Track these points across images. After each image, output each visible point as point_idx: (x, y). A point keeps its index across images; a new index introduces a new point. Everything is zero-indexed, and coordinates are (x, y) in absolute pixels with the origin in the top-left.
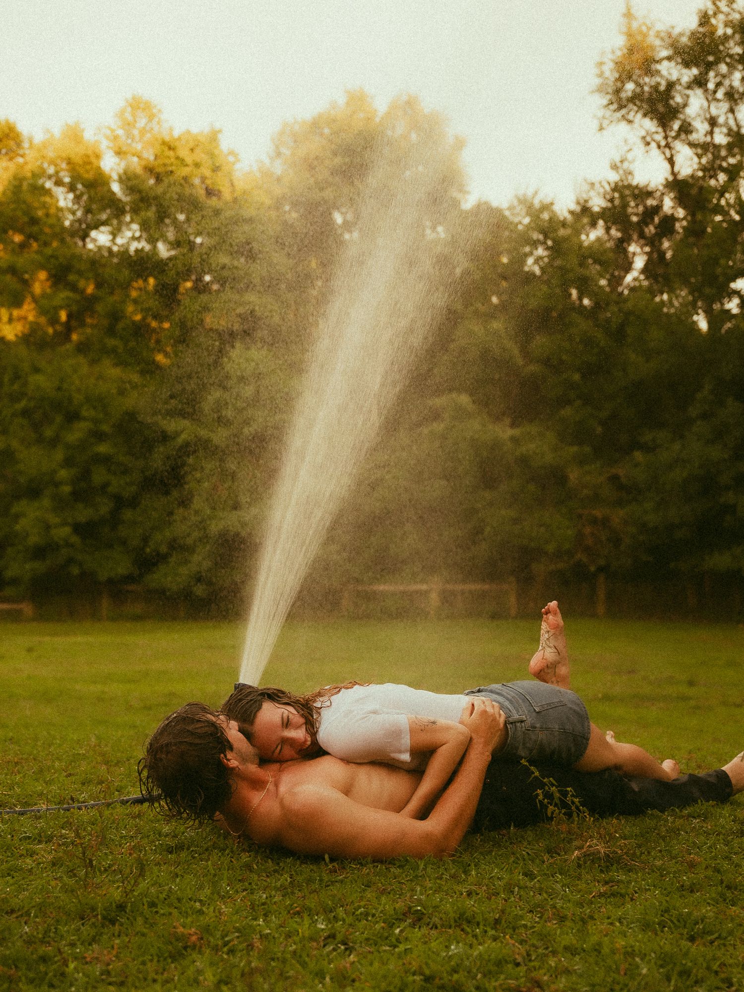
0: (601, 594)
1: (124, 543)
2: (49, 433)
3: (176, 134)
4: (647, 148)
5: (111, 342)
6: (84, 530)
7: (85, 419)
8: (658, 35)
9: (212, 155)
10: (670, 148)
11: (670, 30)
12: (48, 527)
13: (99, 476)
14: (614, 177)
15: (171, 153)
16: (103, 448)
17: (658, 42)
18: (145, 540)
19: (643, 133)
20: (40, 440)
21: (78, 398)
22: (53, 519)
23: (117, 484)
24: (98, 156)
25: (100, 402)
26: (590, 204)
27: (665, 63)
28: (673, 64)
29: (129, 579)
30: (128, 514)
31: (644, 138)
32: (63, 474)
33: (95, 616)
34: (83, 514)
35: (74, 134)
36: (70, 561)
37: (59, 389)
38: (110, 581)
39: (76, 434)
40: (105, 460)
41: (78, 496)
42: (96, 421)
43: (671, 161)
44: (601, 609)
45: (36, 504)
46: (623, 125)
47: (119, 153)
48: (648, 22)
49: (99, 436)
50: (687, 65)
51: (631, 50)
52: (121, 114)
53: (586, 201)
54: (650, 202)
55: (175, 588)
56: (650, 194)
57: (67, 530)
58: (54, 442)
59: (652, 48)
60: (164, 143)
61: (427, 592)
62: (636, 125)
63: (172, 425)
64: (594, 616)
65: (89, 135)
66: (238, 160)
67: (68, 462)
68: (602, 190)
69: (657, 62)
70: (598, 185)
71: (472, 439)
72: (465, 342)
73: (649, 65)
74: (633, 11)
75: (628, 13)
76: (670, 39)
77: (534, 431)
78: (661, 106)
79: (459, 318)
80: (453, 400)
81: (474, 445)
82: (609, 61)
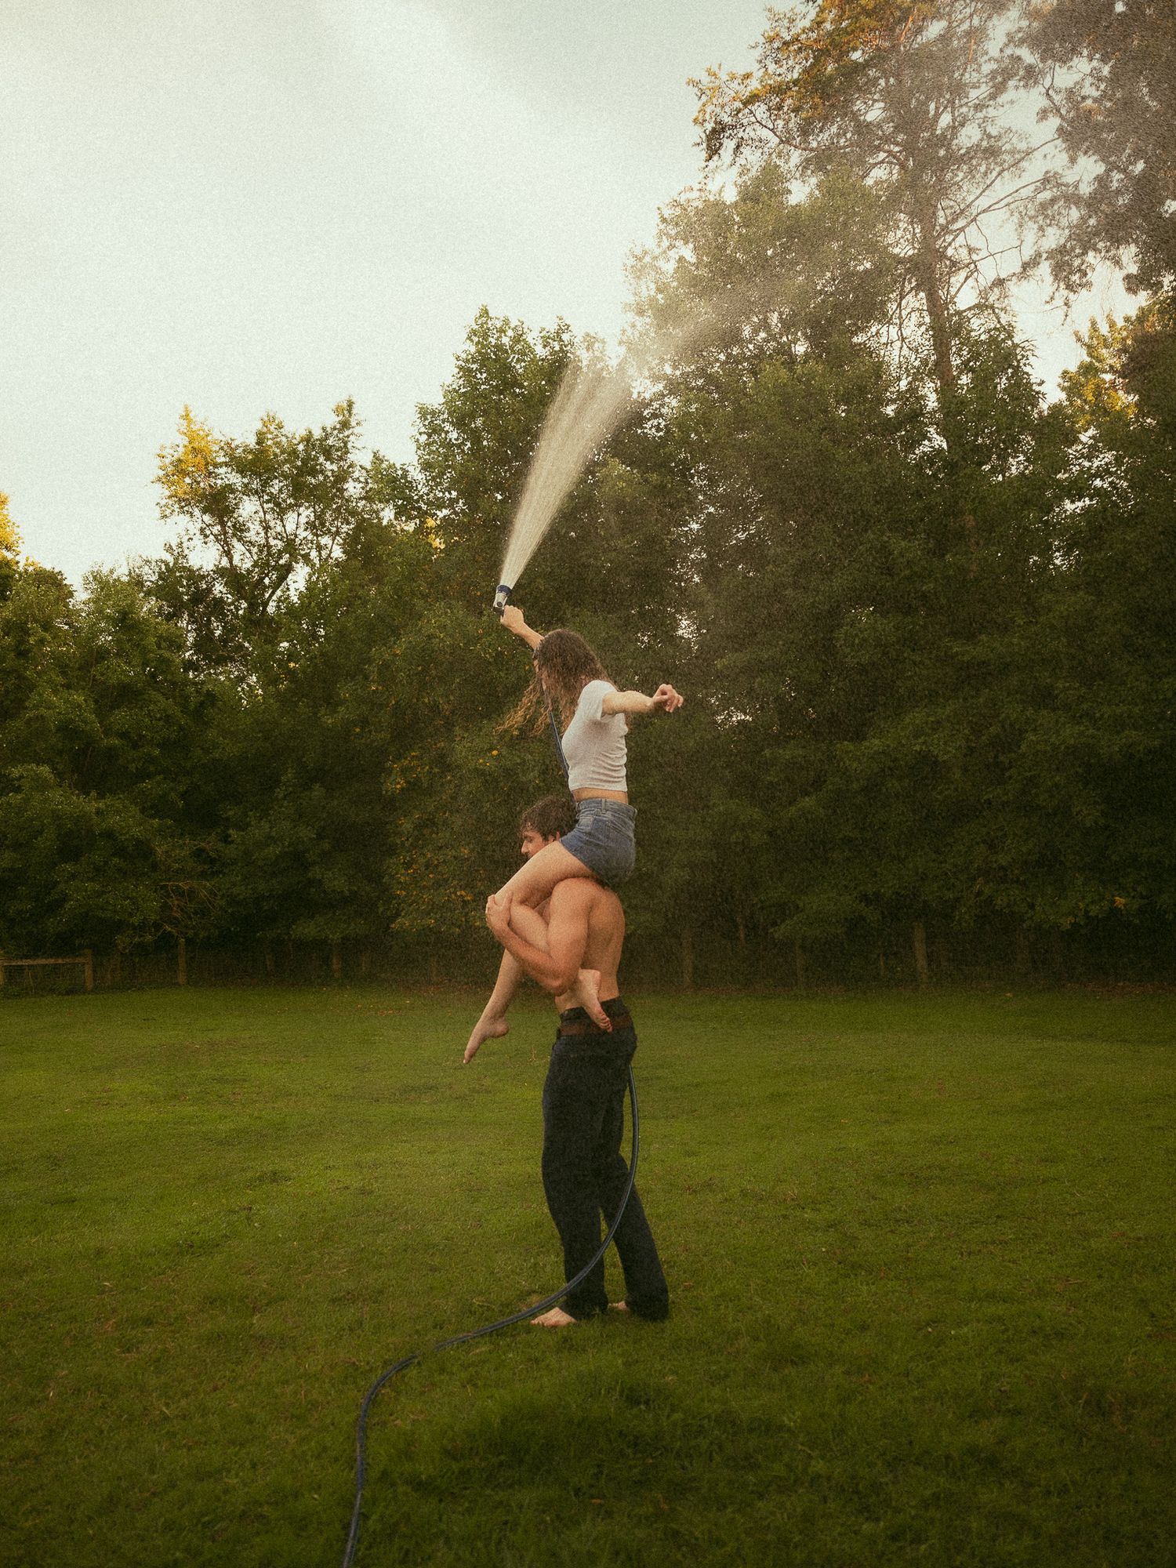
4: (206, 540)
8: (217, 442)
10: (227, 542)
11: (229, 442)
14: (169, 558)
17: (216, 448)
19: (203, 526)
26: (143, 578)
27: (224, 468)
28: (229, 469)
31: (202, 530)
43: (228, 555)
46: (184, 517)
48: (207, 429)
51: (193, 450)
53: (139, 576)
54: (203, 585)
56: (202, 577)
59: (211, 452)
62: (195, 518)
64: (176, 985)
68: (157, 569)
69: (216, 466)
70: (154, 564)
71: (53, 811)
72: (43, 711)
73: (209, 467)
74: (192, 415)
75: (186, 417)
76: (229, 448)
77: (118, 805)
78: (218, 504)
79: (32, 687)
80: (32, 770)
81: (56, 817)
82: (169, 456)
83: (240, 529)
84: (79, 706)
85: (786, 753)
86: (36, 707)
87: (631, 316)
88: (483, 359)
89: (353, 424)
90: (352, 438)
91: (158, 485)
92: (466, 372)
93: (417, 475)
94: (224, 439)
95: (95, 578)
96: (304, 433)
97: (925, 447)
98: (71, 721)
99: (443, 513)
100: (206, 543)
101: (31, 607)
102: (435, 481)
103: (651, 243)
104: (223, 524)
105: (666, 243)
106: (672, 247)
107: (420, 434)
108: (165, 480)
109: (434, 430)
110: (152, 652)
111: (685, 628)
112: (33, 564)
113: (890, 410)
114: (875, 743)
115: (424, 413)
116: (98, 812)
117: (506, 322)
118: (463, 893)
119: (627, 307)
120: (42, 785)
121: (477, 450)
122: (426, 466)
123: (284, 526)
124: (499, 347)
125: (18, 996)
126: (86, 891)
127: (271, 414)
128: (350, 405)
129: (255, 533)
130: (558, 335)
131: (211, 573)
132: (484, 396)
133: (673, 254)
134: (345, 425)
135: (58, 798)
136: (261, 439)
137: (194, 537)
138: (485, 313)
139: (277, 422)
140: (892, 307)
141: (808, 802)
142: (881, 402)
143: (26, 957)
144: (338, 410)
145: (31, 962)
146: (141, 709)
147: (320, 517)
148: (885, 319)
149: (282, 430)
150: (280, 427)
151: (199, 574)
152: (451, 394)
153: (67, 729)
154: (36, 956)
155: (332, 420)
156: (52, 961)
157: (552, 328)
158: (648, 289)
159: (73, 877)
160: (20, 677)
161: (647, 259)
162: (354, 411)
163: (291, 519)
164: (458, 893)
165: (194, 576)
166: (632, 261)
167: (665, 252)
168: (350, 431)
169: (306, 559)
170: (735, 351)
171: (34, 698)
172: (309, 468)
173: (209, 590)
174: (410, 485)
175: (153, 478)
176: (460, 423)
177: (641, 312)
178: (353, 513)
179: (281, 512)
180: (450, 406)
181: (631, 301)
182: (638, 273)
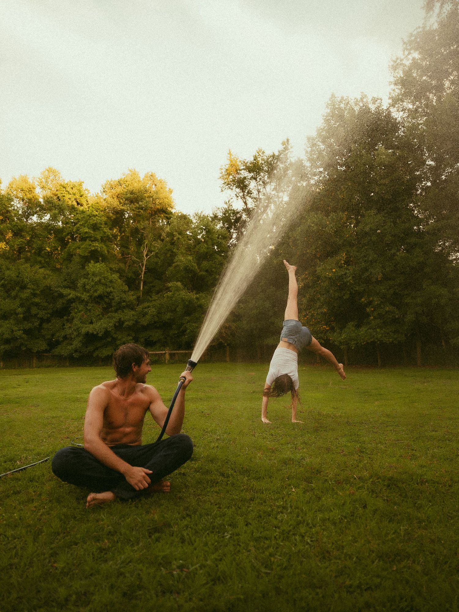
0: (228, 353)
1: (43, 336)
2: (13, 293)
3: (66, 182)
4: (238, 198)
5: (39, 259)
6: (27, 332)
7: (29, 288)
8: (240, 161)
9: (79, 191)
10: (245, 199)
11: (244, 161)
12: (13, 331)
13: (34, 311)
14: (226, 206)
15: (64, 189)
16: (37, 300)
17: (240, 164)
18: (53, 335)
19: (236, 193)
20: (9, 296)
21: (27, 280)
22: (15, 328)
23: (42, 314)
24: (34, 188)
25: (36, 282)
26: (218, 215)
27: (243, 171)
28: (245, 171)
29: (46, 351)
30: (45, 326)
31: (236, 195)
32: (20, 310)
33: (30, 366)
34: (27, 325)
35: (24, 180)
36: (22, 344)
37: (18, 277)
38: (38, 352)
39: (25, 294)
40: (37, 305)
41: (25, 319)
42: (33, 289)
43: (246, 203)
44: (228, 359)
45: (7, 322)
46: (229, 191)
47: (43, 188)
48: (237, 157)
49: (35, 295)
50: (250, 172)
51: (232, 166)
52: (43, 173)
53: (216, 214)
54: (238, 215)
55: (66, 354)
56: (238, 213)
57: (21, 332)
58: (15, 298)
59: (238, 165)
60: (61, 185)
61: (165, 353)
62: (233, 190)
63: (65, 291)
64: (226, 361)
65: (30, 180)
66: (89, 193)
67: (22, 305)
68: (222, 211)
69: (240, 170)
70: (220, 209)
71: (182, 298)
72: (179, 263)
73: (237, 171)
74: (231, 153)
75: (230, 153)
76: (245, 164)
77: (204, 295)
78: (241, 184)
79: (176, 255)
80: (175, 284)
81: (183, 300)
82: (224, 169)
83: (249, 193)
84: (190, 261)
86: (176, 262)
87: (393, 87)
88: (333, 115)
89: (289, 148)
90: (289, 153)
91: (220, 179)
92: (327, 121)
93: (306, 163)
94: (242, 160)
95: (196, 215)
96: (272, 154)
98: (188, 266)
100: (237, 199)
101: (175, 227)
102: (313, 165)
103: (400, 54)
104: (243, 192)
105: (406, 53)
106: (409, 54)
107: (308, 148)
108: (222, 177)
109: (314, 145)
110: (215, 240)
112: (181, 213)
115: (309, 139)
116: (197, 298)
117: (342, 98)
118: (325, 327)
119: (390, 83)
120: (178, 289)
123: (266, 190)
124: (340, 109)
125: (172, 363)
126: (193, 327)
127: (260, 148)
128: (288, 140)
129: (255, 194)
130: (362, 99)
131: (241, 211)
133: (410, 57)
134: (286, 149)
135: (184, 294)
136: (255, 158)
137: (233, 198)
138: (333, 96)
139: (262, 151)
143: (176, 350)
144: (283, 143)
145: (178, 352)
146: (212, 261)
149: (264, 154)
150: (263, 153)
151: (237, 212)
152: (319, 131)
153: (187, 270)
154: (179, 350)
155: (281, 147)
156: (184, 352)
157: (359, 97)
158: (399, 74)
159: (189, 322)
160: (172, 252)
161: (399, 61)
162: (289, 143)
163: (268, 187)
164: (323, 327)
165: (235, 213)
166: (392, 63)
167: (407, 56)
168: (288, 151)
171: (176, 259)
173: (241, 217)
175: (219, 177)
176: (323, 142)
180: (320, 135)
181: (392, 79)
182: (395, 68)
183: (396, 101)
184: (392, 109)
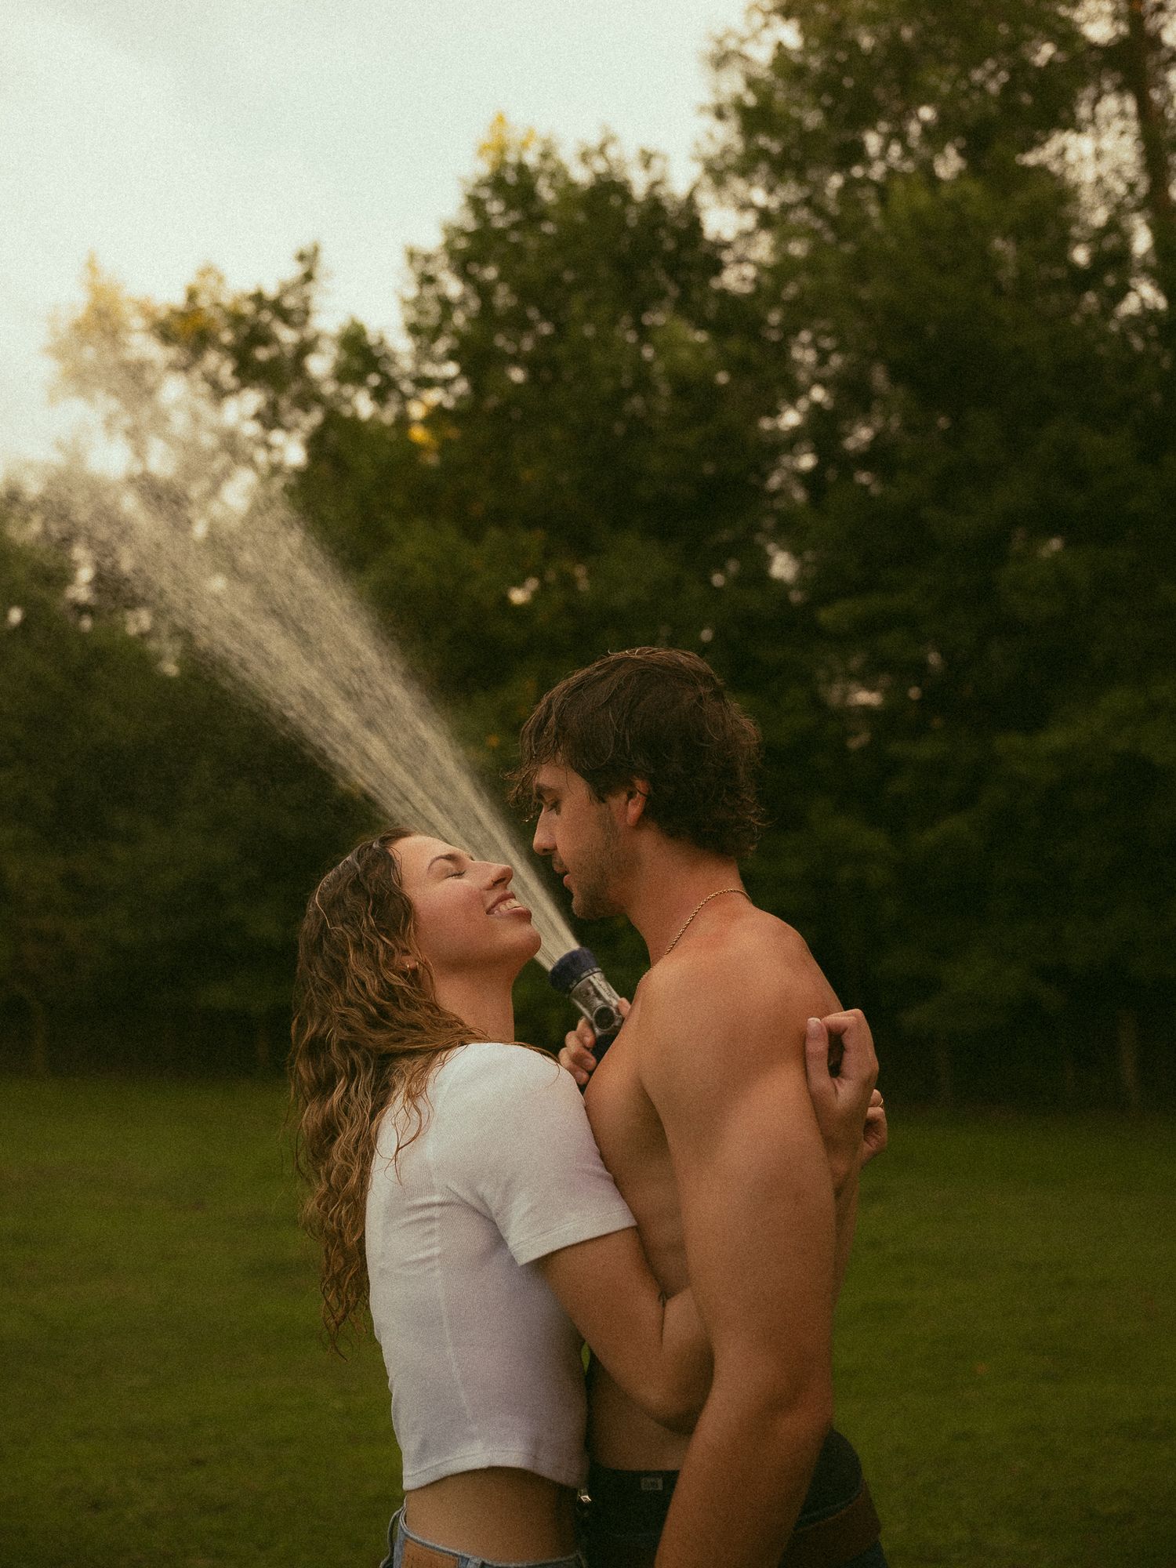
4: (111, 435)
11: (147, 300)
14: (60, 459)
19: (106, 414)
26: (24, 488)
27: (139, 336)
28: (147, 338)
31: (105, 420)
46: (81, 403)
48: (119, 282)
50: (165, 343)
51: (97, 311)
59: (122, 313)
62: (97, 404)
69: (128, 332)
70: (38, 466)
73: (118, 334)
74: (98, 262)
75: (92, 266)
76: (148, 312)
78: (129, 385)
82: (66, 320)
83: (160, 419)
85: (926, 750)
87: (709, 122)
88: (497, 183)
89: (319, 275)
90: (315, 296)
91: (48, 358)
92: (476, 204)
93: (402, 345)
94: (139, 296)
96: (253, 291)
97: (1130, 305)
99: (434, 396)
100: (111, 440)
102: (424, 354)
103: (739, 22)
104: (136, 412)
105: (758, 21)
106: (766, 26)
107: (408, 286)
108: (55, 350)
109: (428, 280)
111: (782, 566)
113: (1081, 255)
114: (1056, 738)
115: (414, 257)
117: (531, 133)
119: (701, 109)
121: (487, 307)
122: (414, 330)
123: (221, 417)
124: (521, 168)
127: (209, 262)
128: (316, 249)
129: (179, 422)
130: (602, 151)
132: (501, 234)
133: (769, 37)
134: (308, 277)
136: (192, 295)
137: (93, 431)
138: (501, 120)
139: (218, 273)
140: (1083, 111)
141: (955, 825)
142: (1065, 242)
144: (299, 258)
147: (273, 406)
148: (1073, 125)
149: (224, 285)
150: (220, 279)
152: (454, 232)
155: (294, 271)
157: (594, 140)
158: (733, 84)
161: (732, 43)
162: (320, 259)
163: (232, 407)
167: (758, 33)
168: (314, 286)
169: (251, 462)
170: (857, 171)
172: (258, 336)
174: (389, 357)
176: (463, 271)
177: (720, 114)
178: (319, 399)
179: (219, 393)
180: (449, 248)
181: (709, 99)
182: (721, 60)
183: (717, 173)
184: (706, 199)
